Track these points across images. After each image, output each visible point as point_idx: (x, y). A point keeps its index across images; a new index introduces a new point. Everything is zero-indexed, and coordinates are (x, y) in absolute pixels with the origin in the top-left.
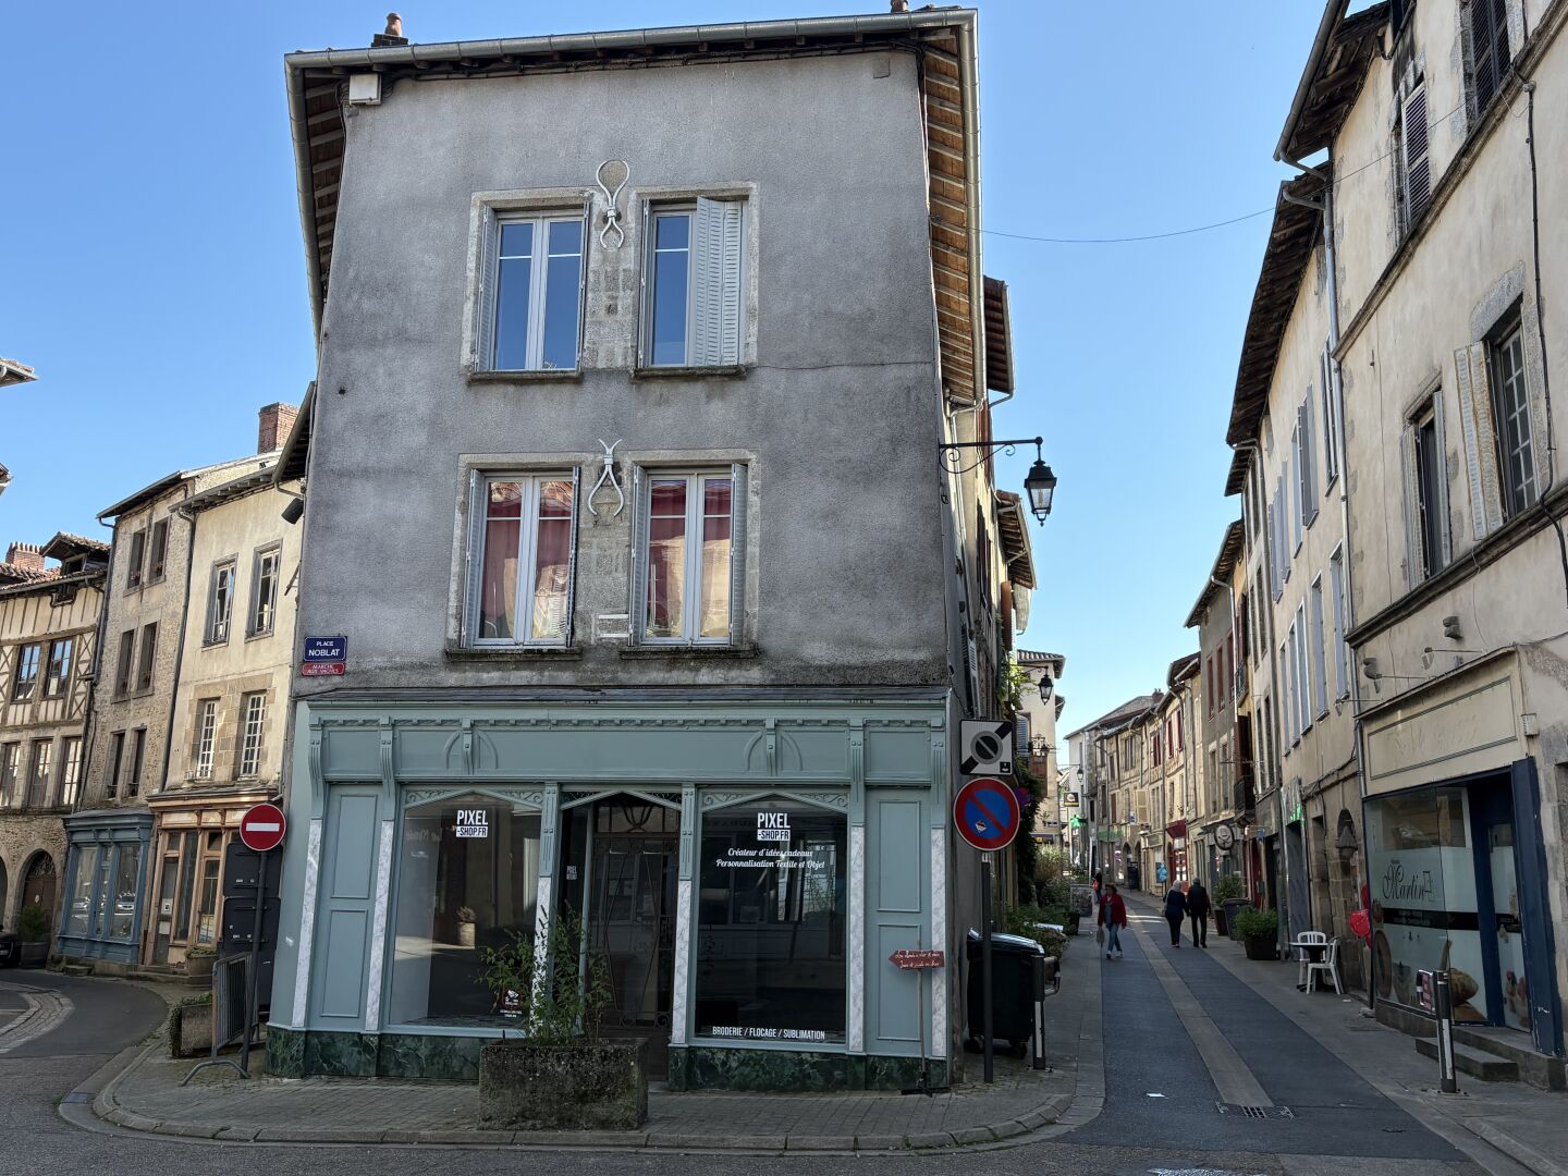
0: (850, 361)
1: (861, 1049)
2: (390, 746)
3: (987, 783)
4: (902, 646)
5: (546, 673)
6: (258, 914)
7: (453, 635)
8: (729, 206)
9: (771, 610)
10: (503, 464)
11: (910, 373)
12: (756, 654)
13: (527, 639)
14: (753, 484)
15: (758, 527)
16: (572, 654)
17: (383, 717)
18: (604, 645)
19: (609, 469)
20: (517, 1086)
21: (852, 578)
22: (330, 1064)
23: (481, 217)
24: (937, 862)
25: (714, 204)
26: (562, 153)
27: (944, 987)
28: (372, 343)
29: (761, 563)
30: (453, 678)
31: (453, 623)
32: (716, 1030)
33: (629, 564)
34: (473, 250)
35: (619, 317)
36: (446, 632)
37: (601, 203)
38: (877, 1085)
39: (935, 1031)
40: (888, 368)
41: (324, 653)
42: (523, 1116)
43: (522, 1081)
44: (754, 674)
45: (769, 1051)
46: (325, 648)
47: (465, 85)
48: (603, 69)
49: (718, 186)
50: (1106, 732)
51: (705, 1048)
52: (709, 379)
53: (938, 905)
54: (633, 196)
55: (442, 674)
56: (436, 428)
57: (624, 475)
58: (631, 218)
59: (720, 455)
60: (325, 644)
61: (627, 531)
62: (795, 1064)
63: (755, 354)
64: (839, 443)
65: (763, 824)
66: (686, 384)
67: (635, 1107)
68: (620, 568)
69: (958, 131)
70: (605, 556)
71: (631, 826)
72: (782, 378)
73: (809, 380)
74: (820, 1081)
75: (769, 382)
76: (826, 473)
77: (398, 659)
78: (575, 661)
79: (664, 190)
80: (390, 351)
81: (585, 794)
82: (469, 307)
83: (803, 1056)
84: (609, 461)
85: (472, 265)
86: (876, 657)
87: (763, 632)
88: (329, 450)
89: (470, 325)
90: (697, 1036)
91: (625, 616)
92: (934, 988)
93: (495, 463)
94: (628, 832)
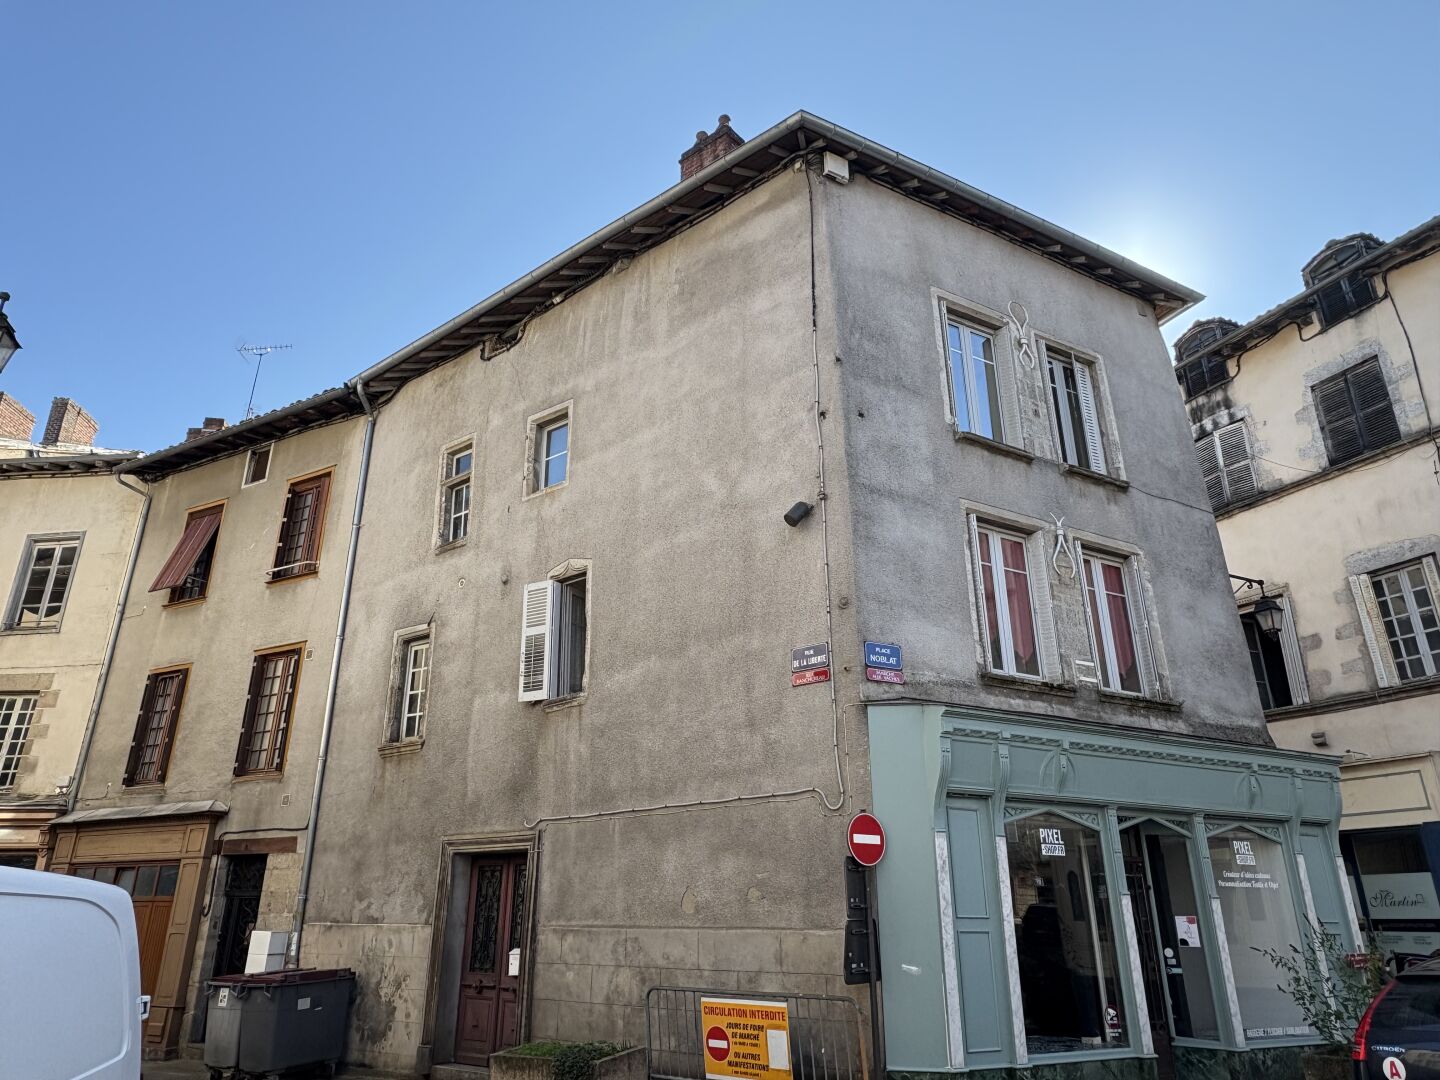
0: (1175, 498)
2: (1008, 760)
4: (1245, 715)
7: (980, 660)
9: (1176, 675)
14: (1145, 574)
15: (1155, 608)
17: (1004, 731)
18: (1084, 687)
19: (1061, 538)
23: (940, 309)
29: (1163, 636)
30: (991, 701)
31: (977, 647)
34: (939, 331)
35: (1041, 421)
36: (975, 657)
40: (1194, 510)
41: (883, 659)
44: (1180, 726)
46: (884, 655)
54: (1032, 334)
55: (982, 695)
56: (938, 470)
57: (1073, 546)
58: (1034, 349)
59: (1122, 546)
60: (884, 651)
61: (1080, 592)
65: (1238, 850)
68: (1082, 623)
70: (1071, 611)
76: (1182, 577)
77: (944, 676)
78: (1070, 697)
79: (1050, 338)
80: (892, 392)
82: (943, 376)
84: (1059, 532)
86: (1235, 721)
87: (1175, 692)
88: (858, 465)
89: (946, 392)
91: (1092, 665)
93: (986, 513)
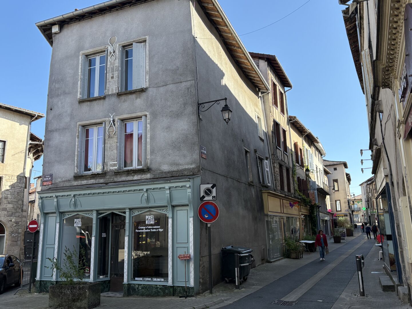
0: (172, 82)
1: (171, 284)
2: (56, 203)
3: (208, 203)
4: (188, 164)
5: (97, 180)
6: (32, 249)
7: (76, 171)
8: (142, 44)
9: (153, 157)
10: (87, 124)
11: (188, 84)
12: (148, 170)
13: (95, 171)
14: (148, 121)
15: (149, 133)
16: (103, 174)
17: (54, 195)
18: (111, 171)
19: (112, 122)
20: (58, 297)
21: (174, 146)
22: (46, 289)
23: (82, 58)
24: (191, 227)
25: (138, 44)
26: (101, 37)
27: (193, 265)
28: (58, 96)
29: (150, 144)
30: (75, 183)
31: (76, 168)
32: (136, 279)
33: (117, 147)
34: (80, 67)
35: (114, 79)
36: (74, 171)
37: (110, 49)
38: (177, 294)
39: (191, 278)
40: (182, 83)
41: (47, 179)
42: (59, 306)
43: (59, 296)
44: (148, 176)
45: (149, 285)
47: (79, 23)
48: (111, 12)
49: (138, 39)
50: (369, 183)
51: (133, 284)
52: (136, 93)
53: (191, 240)
54: (118, 46)
55: (73, 182)
56: (72, 116)
57: (116, 123)
58: (117, 52)
59: (139, 114)
60: (48, 176)
61: (116, 138)
62: (156, 288)
63: (148, 84)
64: (170, 107)
65: (147, 219)
66: (130, 95)
67: (87, 303)
68: (115, 149)
69: (216, 12)
70: (111, 146)
71: (121, 221)
72: (155, 90)
73: (162, 89)
74: (162, 293)
75: (151, 92)
76: (167, 116)
77: (63, 179)
78: (104, 176)
79: (125, 42)
80: (62, 97)
81: (104, 213)
82: (79, 82)
83: (158, 286)
84: (112, 119)
85: (80, 71)
86: (181, 168)
87: (151, 163)
88: (48, 125)
89: (79, 87)
90: (131, 280)
91: (116, 162)
92: (190, 265)
93: (85, 124)
94: (120, 223)
